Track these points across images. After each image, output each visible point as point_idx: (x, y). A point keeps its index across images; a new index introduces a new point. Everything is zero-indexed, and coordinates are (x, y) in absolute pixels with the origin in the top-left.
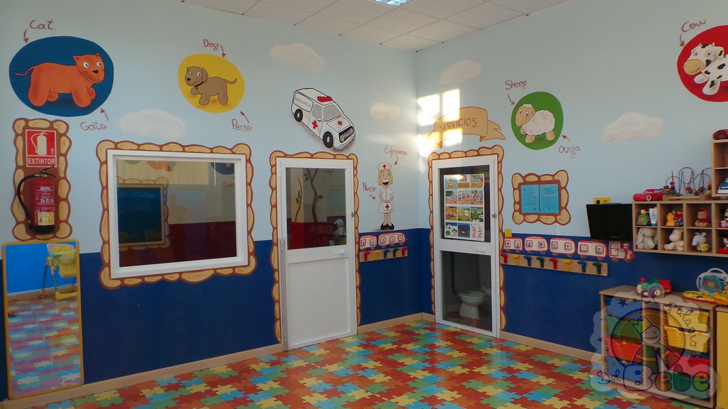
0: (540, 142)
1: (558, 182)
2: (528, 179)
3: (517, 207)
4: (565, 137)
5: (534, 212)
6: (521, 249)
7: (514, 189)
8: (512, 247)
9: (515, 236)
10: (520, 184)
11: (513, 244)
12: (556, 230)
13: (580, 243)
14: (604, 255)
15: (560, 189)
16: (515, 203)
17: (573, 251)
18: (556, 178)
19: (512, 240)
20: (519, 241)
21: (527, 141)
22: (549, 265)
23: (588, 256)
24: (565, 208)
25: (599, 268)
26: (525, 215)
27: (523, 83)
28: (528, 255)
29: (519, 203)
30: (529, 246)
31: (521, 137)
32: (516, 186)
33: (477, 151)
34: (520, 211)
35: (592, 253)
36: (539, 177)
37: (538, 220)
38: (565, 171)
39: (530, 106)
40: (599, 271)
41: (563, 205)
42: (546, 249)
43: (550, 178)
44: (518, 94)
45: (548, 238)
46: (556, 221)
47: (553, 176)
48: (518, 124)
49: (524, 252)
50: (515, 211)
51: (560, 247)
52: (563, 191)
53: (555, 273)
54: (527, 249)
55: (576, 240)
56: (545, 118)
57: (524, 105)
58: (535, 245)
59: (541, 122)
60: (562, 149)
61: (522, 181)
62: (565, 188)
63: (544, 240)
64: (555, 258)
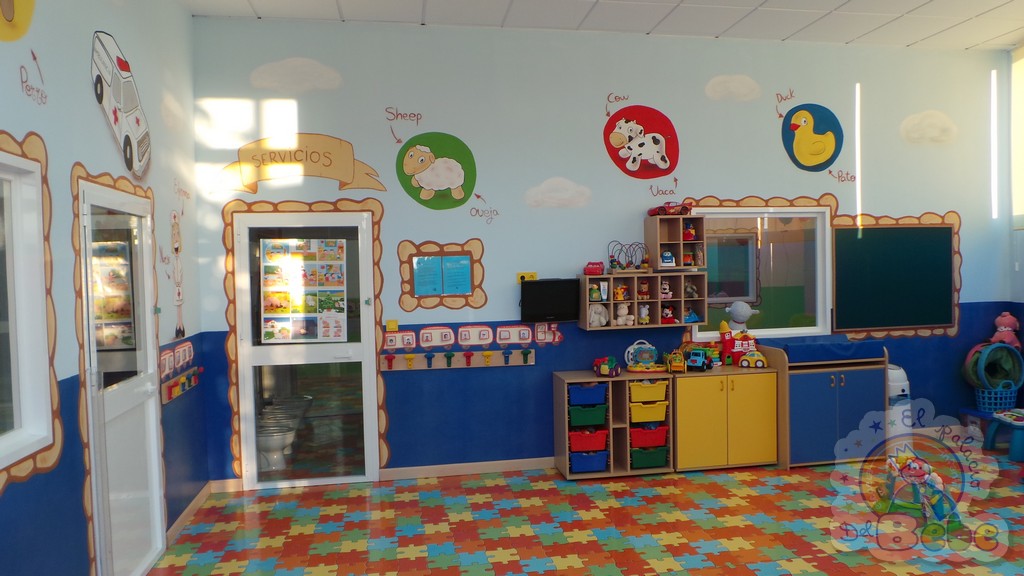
0: (443, 199)
1: (469, 253)
2: (424, 249)
3: (407, 288)
4: (478, 197)
5: (435, 293)
6: (414, 346)
7: (402, 263)
8: (399, 345)
9: (403, 329)
10: (411, 257)
11: (399, 341)
12: (468, 315)
13: (499, 330)
14: (529, 341)
15: (473, 262)
16: (403, 282)
17: (490, 340)
18: (466, 248)
19: (399, 336)
20: (410, 336)
21: (424, 196)
22: (459, 362)
23: (510, 345)
24: (480, 286)
25: (525, 355)
26: (419, 299)
27: (417, 117)
28: (429, 353)
29: (411, 282)
30: (427, 340)
31: (414, 191)
32: (405, 259)
33: (334, 204)
34: (412, 293)
35: (515, 339)
36: (441, 246)
37: (441, 304)
38: (479, 240)
39: (427, 149)
40: (526, 361)
41: (477, 283)
42: (452, 341)
43: (459, 249)
44: (408, 131)
45: (455, 327)
46: (467, 304)
47: (462, 245)
48: (407, 170)
49: (418, 349)
50: (403, 293)
51: (473, 337)
52: (477, 265)
53: (468, 372)
54: (424, 345)
55: (494, 326)
56: (450, 169)
57: (418, 146)
58: (436, 338)
59: (444, 174)
60: (474, 212)
61: (414, 251)
62: (479, 261)
63: (450, 331)
64: (469, 352)
